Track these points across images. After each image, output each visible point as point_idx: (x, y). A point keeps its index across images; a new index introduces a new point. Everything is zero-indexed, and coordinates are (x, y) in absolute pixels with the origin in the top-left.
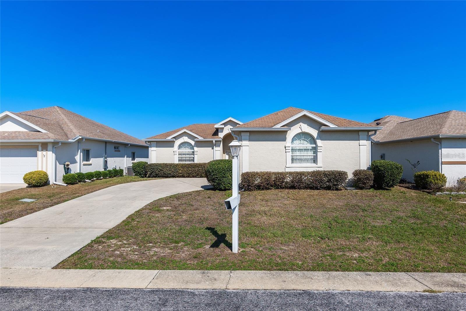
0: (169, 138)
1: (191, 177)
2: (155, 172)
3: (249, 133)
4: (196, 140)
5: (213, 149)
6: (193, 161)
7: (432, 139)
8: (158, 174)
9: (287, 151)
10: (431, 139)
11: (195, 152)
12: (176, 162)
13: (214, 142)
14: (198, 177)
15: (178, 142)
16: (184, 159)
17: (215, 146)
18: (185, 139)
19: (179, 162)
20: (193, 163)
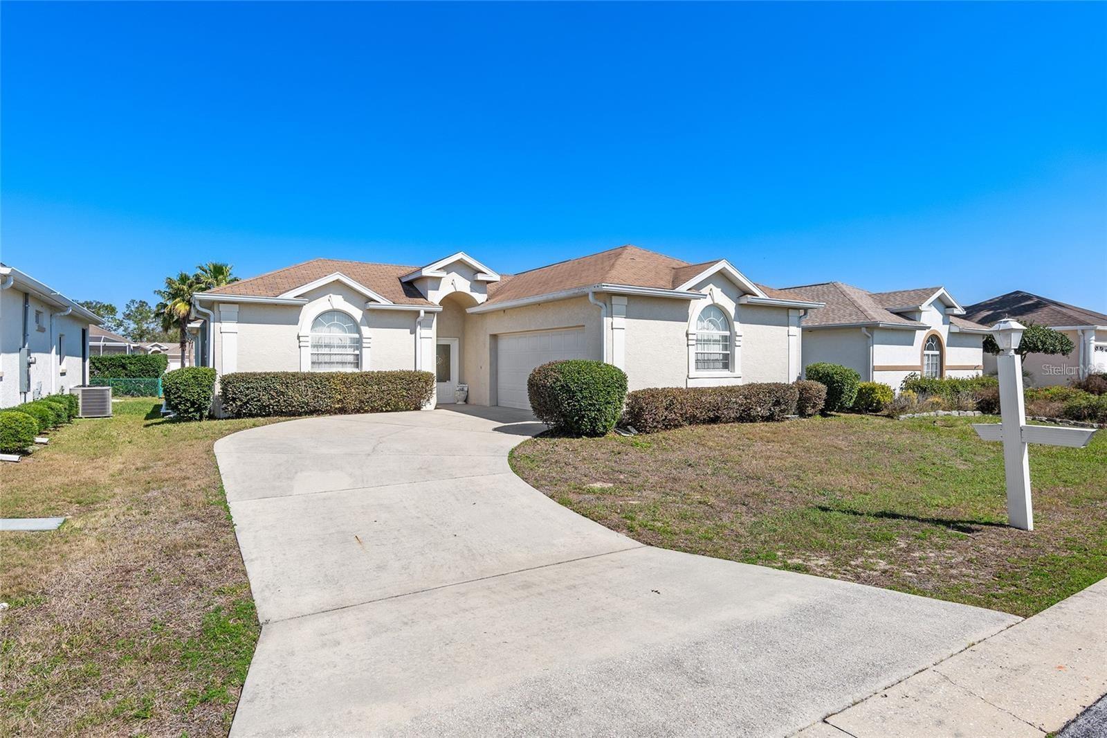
0: (289, 296)
1: (366, 412)
2: (259, 401)
3: (626, 298)
4: (372, 305)
5: (413, 332)
6: (358, 367)
7: (864, 329)
8: (268, 406)
9: (690, 342)
10: (861, 328)
11: (364, 340)
12: (307, 368)
13: (422, 314)
14: (387, 411)
15: (311, 311)
16: (327, 359)
17: (419, 327)
18: (338, 302)
19: (312, 367)
20: (357, 371)
